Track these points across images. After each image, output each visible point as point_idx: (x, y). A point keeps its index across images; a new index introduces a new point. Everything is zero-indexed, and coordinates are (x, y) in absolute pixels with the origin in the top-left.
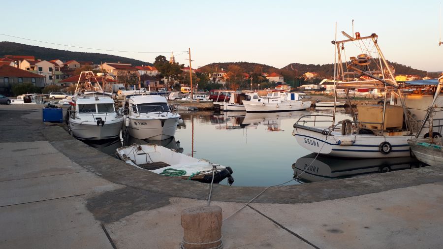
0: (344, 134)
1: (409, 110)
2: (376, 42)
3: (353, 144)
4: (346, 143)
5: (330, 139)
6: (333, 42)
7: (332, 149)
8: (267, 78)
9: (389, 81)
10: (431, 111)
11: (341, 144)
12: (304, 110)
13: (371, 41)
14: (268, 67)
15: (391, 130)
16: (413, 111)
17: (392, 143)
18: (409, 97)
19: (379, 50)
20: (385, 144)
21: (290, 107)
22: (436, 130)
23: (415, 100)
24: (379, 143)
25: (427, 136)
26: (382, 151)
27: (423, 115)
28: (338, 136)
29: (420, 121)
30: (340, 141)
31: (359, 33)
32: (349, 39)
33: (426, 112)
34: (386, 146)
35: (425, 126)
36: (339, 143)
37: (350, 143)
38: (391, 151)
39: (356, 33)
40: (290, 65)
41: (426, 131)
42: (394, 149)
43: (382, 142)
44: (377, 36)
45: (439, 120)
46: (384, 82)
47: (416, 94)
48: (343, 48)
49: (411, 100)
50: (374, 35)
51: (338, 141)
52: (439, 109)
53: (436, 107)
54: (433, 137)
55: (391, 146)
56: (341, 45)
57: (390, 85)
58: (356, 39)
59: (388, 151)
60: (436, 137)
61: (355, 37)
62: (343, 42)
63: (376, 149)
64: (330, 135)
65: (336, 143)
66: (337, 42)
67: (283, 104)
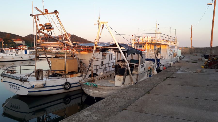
0: (38, 79)
1: (81, 60)
2: (57, 16)
3: (44, 86)
4: (39, 86)
5: (27, 85)
6: (31, 15)
7: (29, 92)
8: (15, 41)
9: (67, 42)
10: (91, 61)
11: (35, 87)
12: (31, 60)
13: (54, 15)
14: (16, 35)
15: (71, 73)
16: (83, 61)
17: (71, 82)
18: (81, 53)
19: (60, 22)
20: (67, 83)
21: (22, 58)
22: (95, 72)
23: (84, 55)
24: (63, 83)
25: (90, 76)
26: (65, 88)
27: (88, 63)
28: (33, 82)
29: (87, 67)
30: (34, 85)
31: (47, 10)
32: (41, 13)
33: (89, 62)
34: (67, 85)
35: (89, 70)
36: (33, 87)
37: (42, 86)
38: (70, 87)
39: (45, 10)
40: (29, 36)
41: (90, 73)
42: (72, 86)
43: (65, 82)
44: (58, 12)
45: (96, 66)
46: (64, 43)
47: (84, 51)
48: (38, 20)
49: (82, 55)
50: (56, 12)
51: (32, 85)
52: (96, 60)
53: (94, 58)
54: (94, 76)
55: (70, 84)
56: (37, 17)
57: (68, 45)
58: (46, 14)
59: (68, 88)
60: (95, 76)
61: (45, 13)
62: (38, 15)
63: (61, 87)
64: (27, 81)
65: (31, 87)
66: (34, 15)
67: (17, 57)
